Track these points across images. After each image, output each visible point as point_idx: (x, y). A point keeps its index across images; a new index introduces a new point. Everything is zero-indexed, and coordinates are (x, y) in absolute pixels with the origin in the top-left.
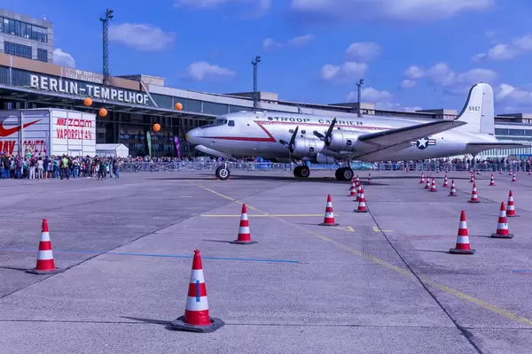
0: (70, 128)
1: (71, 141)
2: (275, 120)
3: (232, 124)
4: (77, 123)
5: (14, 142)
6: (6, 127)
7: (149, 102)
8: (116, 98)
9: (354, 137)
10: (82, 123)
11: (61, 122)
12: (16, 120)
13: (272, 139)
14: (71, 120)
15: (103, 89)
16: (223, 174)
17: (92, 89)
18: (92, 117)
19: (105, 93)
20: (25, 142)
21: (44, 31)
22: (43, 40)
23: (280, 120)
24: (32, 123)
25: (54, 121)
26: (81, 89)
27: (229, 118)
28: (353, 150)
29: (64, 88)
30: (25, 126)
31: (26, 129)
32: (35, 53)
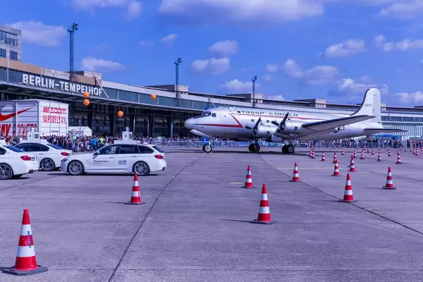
0: (52, 114)
1: (52, 125)
2: (242, 113)
3: (214, 115)
4: (56, 111)
5: (10, 125)
6: (3, 114)
7: (103, 94)
8: (80, 91)
9: (299, 125)
10: (59, 111)
11: (46, 110)
12: (12, 108)
13: (240, 126)
14: (52, 108)
15: (71, 84)
16: (208, 148)
17: (64, 85)
18: (66, 106)
19: (73, 87)
20: (19, 125)
21: (15, 37)
22: (14, 45)
23: (245, 113)
24: (25, 111)
25: (41, 109)
26: (57, 85)
27: (213, 111)
28: (298, 133)
29: (45, 84)
30: (19, 113)
31: (19, 115)
32: (8, 54)
